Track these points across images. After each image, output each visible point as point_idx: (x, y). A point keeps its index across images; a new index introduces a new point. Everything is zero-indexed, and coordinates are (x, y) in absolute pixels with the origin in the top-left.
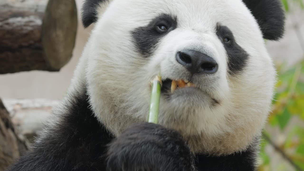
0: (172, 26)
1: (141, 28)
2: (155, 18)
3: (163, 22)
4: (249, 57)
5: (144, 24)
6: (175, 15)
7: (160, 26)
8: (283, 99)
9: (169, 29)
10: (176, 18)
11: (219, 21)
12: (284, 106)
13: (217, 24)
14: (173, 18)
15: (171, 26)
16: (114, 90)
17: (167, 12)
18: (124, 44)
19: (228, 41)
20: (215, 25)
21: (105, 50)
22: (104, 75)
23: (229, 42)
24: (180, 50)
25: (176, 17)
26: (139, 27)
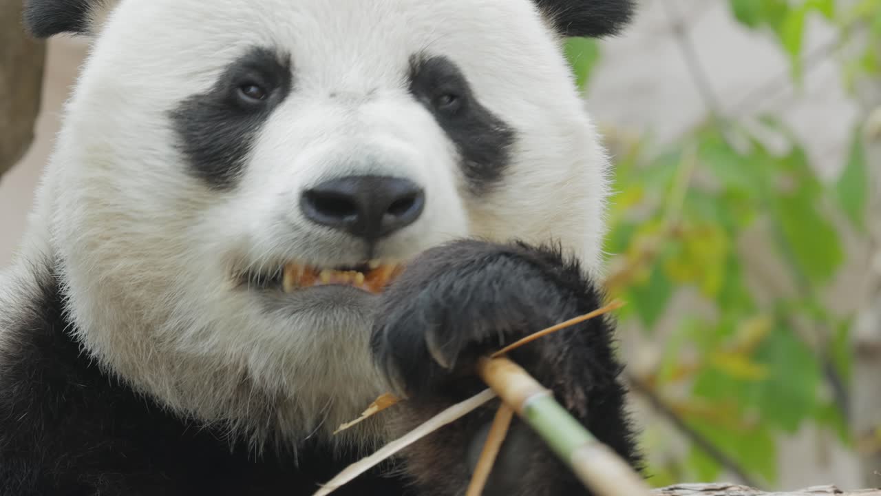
0: (279, 86)
1: (198, 97)
2: (232, 62)
3: (252, 76)
4: (518, 136)
5: (205, 84)
6: (286, 50)
7: (245, 86)
8: (646, 240)
9: (270, 94)
10: (288, 61)
11: (417, 48)
12: (650, 258)
13: (410, 61)
14: (281, 61)
15: (274, 86)
16: (139, 286)
17: (265, 44)
18: (155, 153)
19: (451, 100)
20: (403, 63)
21: (104, 167)
22: (108, 244)
23: (454, 102)
24: (310, 187)
25: (290, 55)
26: (191, 97)
